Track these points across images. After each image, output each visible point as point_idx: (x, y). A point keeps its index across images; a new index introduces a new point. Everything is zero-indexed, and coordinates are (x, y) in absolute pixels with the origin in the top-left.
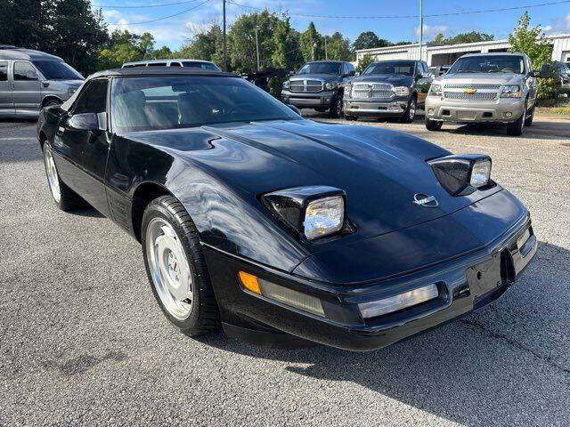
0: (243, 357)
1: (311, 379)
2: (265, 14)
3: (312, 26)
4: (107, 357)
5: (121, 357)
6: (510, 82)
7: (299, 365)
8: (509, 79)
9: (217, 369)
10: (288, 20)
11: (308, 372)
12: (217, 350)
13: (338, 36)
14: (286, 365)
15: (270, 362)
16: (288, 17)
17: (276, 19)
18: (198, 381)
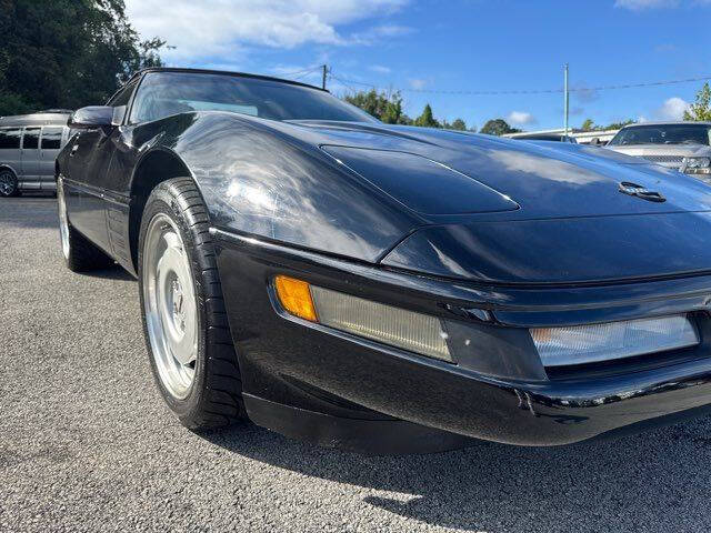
0: (284, 472)
1: (413, 523)
2: (372, 96)
3: (428, 109)
4: (41, 454)
5: (63, 455)
6: (698, 153)
7: (390, 495)
8: (695, 150)
9: (231, 489)
10: (399, 102)
11: (409, 510)
12: (237, 458)
13: (460, 125)
14: (365, 492)
15: (333, 486)
16: (399, 98)
17: (385, 102)
18: (188, 507)
